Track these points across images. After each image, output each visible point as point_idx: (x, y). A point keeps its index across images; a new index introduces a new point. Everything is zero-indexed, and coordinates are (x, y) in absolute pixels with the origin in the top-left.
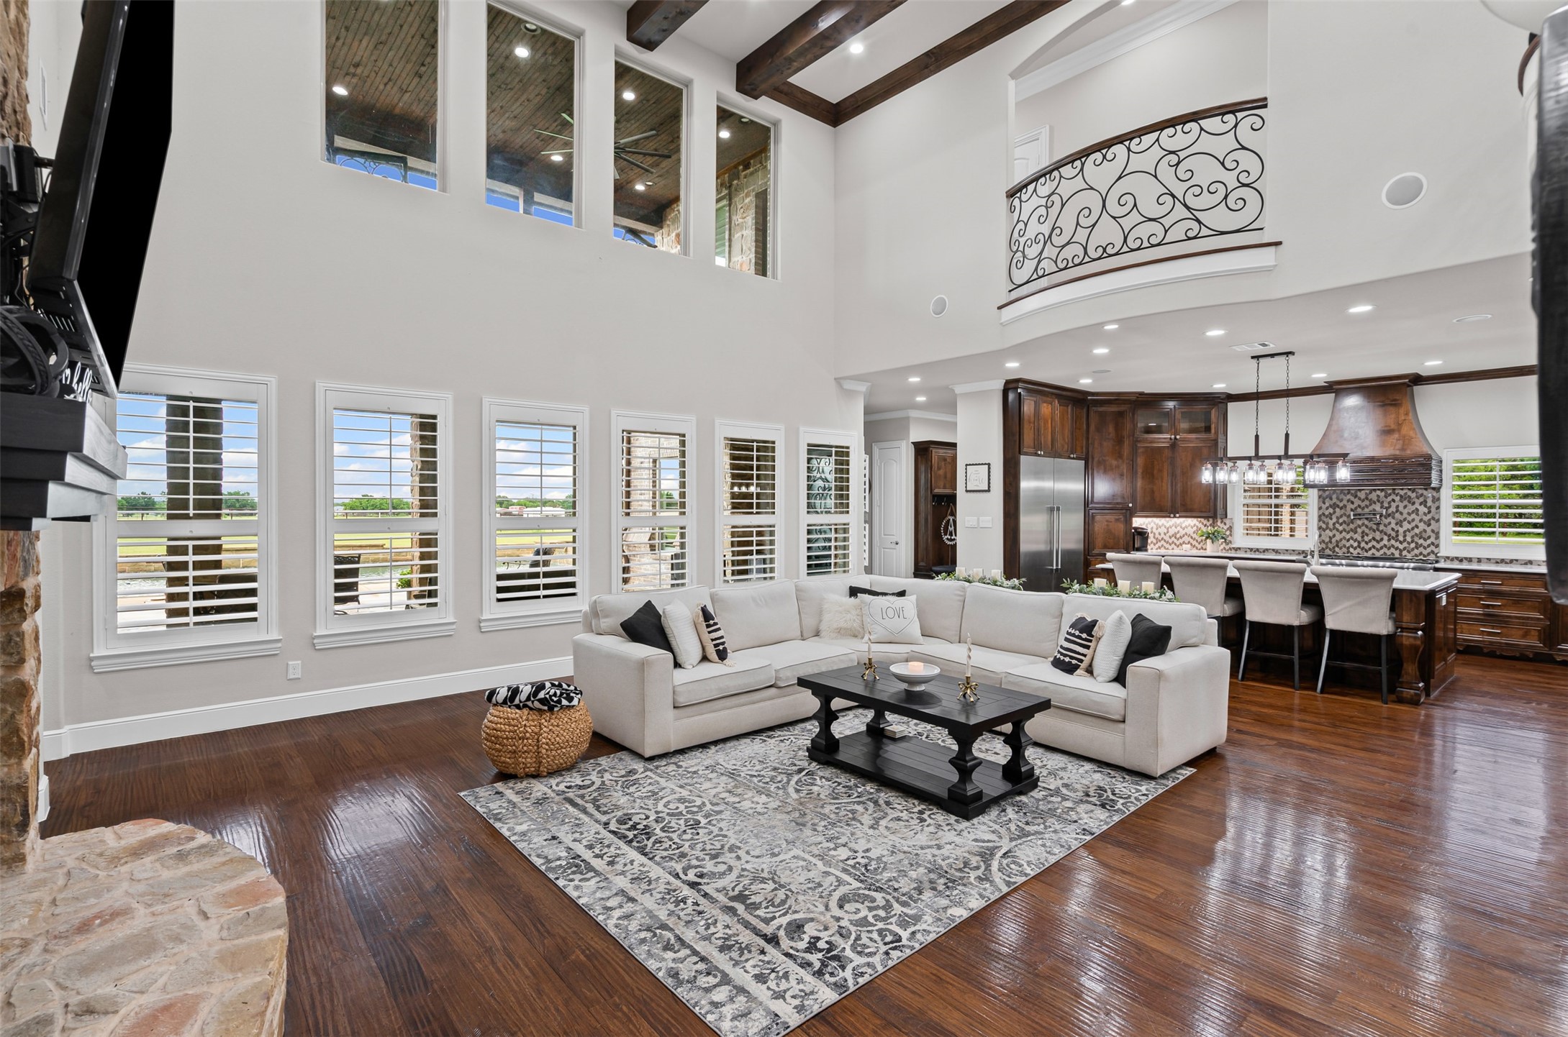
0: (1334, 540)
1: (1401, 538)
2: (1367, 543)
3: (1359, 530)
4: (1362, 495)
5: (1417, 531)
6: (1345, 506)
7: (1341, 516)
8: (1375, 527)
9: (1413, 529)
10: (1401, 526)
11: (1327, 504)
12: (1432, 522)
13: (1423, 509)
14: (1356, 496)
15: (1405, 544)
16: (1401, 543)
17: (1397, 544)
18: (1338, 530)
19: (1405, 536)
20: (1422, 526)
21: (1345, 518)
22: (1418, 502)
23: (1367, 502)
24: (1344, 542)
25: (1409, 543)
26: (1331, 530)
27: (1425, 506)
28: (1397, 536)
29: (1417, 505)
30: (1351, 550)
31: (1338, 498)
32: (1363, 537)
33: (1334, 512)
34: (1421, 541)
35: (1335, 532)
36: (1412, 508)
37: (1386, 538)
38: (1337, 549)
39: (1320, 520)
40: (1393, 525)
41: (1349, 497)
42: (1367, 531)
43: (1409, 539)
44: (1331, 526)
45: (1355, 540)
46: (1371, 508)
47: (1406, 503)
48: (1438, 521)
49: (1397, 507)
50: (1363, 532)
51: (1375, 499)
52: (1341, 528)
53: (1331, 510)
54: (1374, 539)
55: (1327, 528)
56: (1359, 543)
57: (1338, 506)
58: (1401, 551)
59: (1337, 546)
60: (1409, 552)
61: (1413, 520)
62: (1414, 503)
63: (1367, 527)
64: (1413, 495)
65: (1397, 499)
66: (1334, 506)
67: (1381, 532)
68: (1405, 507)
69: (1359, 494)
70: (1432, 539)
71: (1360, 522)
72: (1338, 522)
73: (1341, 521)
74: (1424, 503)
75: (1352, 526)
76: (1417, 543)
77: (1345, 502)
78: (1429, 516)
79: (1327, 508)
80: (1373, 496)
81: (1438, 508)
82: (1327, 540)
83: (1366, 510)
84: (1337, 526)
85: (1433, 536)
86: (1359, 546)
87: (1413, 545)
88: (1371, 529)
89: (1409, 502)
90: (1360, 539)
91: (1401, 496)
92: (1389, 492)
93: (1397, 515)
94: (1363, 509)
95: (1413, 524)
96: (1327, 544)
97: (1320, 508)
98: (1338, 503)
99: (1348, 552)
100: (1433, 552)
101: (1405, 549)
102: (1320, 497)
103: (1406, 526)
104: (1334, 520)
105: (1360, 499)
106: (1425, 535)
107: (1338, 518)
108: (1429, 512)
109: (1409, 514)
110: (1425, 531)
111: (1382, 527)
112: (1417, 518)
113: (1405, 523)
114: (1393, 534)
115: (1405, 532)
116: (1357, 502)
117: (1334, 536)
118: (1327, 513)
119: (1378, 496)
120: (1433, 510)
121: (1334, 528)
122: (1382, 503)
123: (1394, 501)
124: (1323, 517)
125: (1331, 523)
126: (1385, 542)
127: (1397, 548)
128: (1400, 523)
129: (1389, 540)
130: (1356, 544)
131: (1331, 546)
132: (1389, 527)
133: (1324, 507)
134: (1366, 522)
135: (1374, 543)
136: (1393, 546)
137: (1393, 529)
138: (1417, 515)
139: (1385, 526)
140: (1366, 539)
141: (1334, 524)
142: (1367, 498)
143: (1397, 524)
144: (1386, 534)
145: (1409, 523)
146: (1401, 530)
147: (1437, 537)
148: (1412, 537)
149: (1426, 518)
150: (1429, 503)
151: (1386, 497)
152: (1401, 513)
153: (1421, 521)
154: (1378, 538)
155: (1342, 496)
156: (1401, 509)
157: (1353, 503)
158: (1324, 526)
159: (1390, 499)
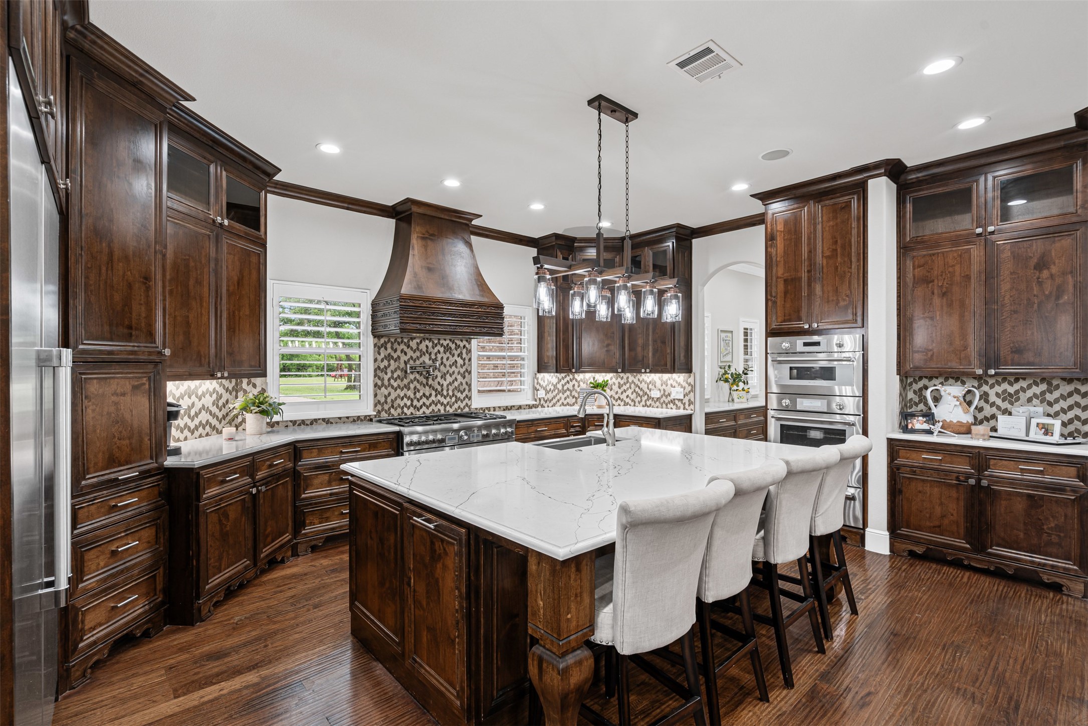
0: (389, 400)
1: (445, 393)
2: (418, 401)
3: (412, 386)
4: (413, 344)
5: (456, 384)
6: (399, 357)
7: (396, 370)
8: (424, 381)
9: (453, 382)
10: (445, 380)
11: (382, 356)
12: (467, 374)
13: (460, 361)
14: (408, 346)
15: (448, 399)
16: (445, 398)
17: (442, 399)
18: (392, 387)
19: (448, 390)
20: (459, 378)
21: (399, 373)
22: (456, 353)
23: (418, 354)
24: (399, 401)
25: (451, 398)
26: (386, 388)
27: (462, 358)
28: (442, 390)
29: (456, 357)
30: (405, 410)
31: (392, 348)
32: (415, 394)
33: (389, 365)
34: (459, 395)
35: (390, 389)
36: (452, 360)
37: (434, 393)
38: (392, 411)
39: (375, 376)
40: (439, 379)
41: (403, 346)
42: (418, 386)
43: (451, 393)
44: (386, 382)
45: (409, 398)
46: (421, 360)
47: (448, 354)
48: (470, 373)
49: (442, 358)
50: (415, 388)
51: (424, 350)
52: (395, 385)
53: (386, 363)
54: (424, 395)
55: (383, 385)
56: (412, 401)
57: (392, 357)
58: (445, 406)
59: (393, 406)
60: (451, 407)
61: (454, 372)
62: (453, 356)
63: (418, 381)
64: (453, 346)
65: (442, 350)
66: (389, 357)
67: (430, 386)
68: (448, 359)
69: (411, 343)
70: (466, 392)
71: (412, 377)
72: (392, 377)
73: (395, 375)
74: (460, 355)
75: (406, 381)
76: (456, 397)
77: (399, 353)
78: (464, 369)
79: (382, 361)
80: (423, 346)
81: (470, 360)
82: (383, 400)
83: (418, 362)
84: (392, 381)
85: (467, 388)
86: (412, 405)
87: (454, 399)
88: (421, 384)
89: (450, 353)
90: (412, 396)
91: (445, 347)
92: (436, 342)
93: (442, 367)
94: (415, 361)
95: (454, 377)
96: (382, 405)
97: (375, 360)
98: (393, 354)
99: (403, 412)
100: (467, 404)
101: (448, 403)
102: (375, 345)
103: (449, 379)
104: (389, 375)
105: (412, 349)
106: (462, 388)
107: (392, 372)
108: (464, 364)
109: (451, 366)
110: (461, 384)
111: (430, 381)
112: (456, 371)
113: (448, 376)
114: (439, 389)
115: (448, 386)
116: (410, 353)
117: (389, 394)
118: (382, 366)
119: (427, 346)
120: (467, 361)
121: (389, 384)
122: (430, 354)
123: (439, 352)
124: (378, 371)
125: (386, 378)
126: (433, 398)
127: (442, 404)
128: (443, 377)
129: (436, 396)
130: (409, 403)
131: (386, 407)
132: (436, 381)
133: (379, 358)
134: (418, 376)
135: (424, 400)
136: (439, 401)
137: (439, 383)
138: (456, 367)
139: (433, 380)
140: (418, 395)
141: (389, 380)
142: (418, 348)
143: (442, 377)
144: (433, 389)
145: (451, 376)
146: (445, 384)
147: (470, 390)
148: (453, 391)
149: (462, 371)
150: (464, 356)
151: (433, 348)
152: (445, 366)
153: (459, 373)
154: (427, 394)
155: (396, 346)
156: (444, 360)
157: (406, 354)
158: (379, 383)
159: (436, 350)
